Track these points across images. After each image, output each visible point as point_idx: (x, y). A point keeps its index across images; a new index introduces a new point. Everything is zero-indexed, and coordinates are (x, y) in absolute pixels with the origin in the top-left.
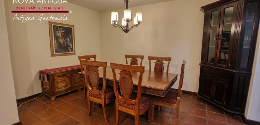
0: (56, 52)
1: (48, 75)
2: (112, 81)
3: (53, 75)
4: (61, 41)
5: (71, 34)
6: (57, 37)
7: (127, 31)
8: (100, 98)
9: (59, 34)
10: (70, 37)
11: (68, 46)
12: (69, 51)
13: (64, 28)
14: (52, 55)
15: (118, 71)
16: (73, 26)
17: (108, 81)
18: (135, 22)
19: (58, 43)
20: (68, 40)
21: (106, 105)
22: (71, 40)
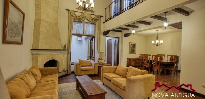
0: (131, 52)
1: (130, 59)
2: (152, 61)
3: (131, 59)
4: (132, 49)
5: (135, 46)
6: (131, 47)
7: (157, 46)
8: (148, 65)
9: (132, 46)
10: (135, 47)
11: (134, 50)
12: (134, 52)
13: (133, 44)
14: (129, 53)
15: (154, 57)
16: (136, 43)
17: (151, 60)
18: (160, 43)
19: (131, 49)
20: (134, 48)
21: (150, 68)
22: (135, 48)
